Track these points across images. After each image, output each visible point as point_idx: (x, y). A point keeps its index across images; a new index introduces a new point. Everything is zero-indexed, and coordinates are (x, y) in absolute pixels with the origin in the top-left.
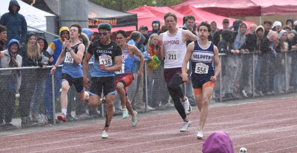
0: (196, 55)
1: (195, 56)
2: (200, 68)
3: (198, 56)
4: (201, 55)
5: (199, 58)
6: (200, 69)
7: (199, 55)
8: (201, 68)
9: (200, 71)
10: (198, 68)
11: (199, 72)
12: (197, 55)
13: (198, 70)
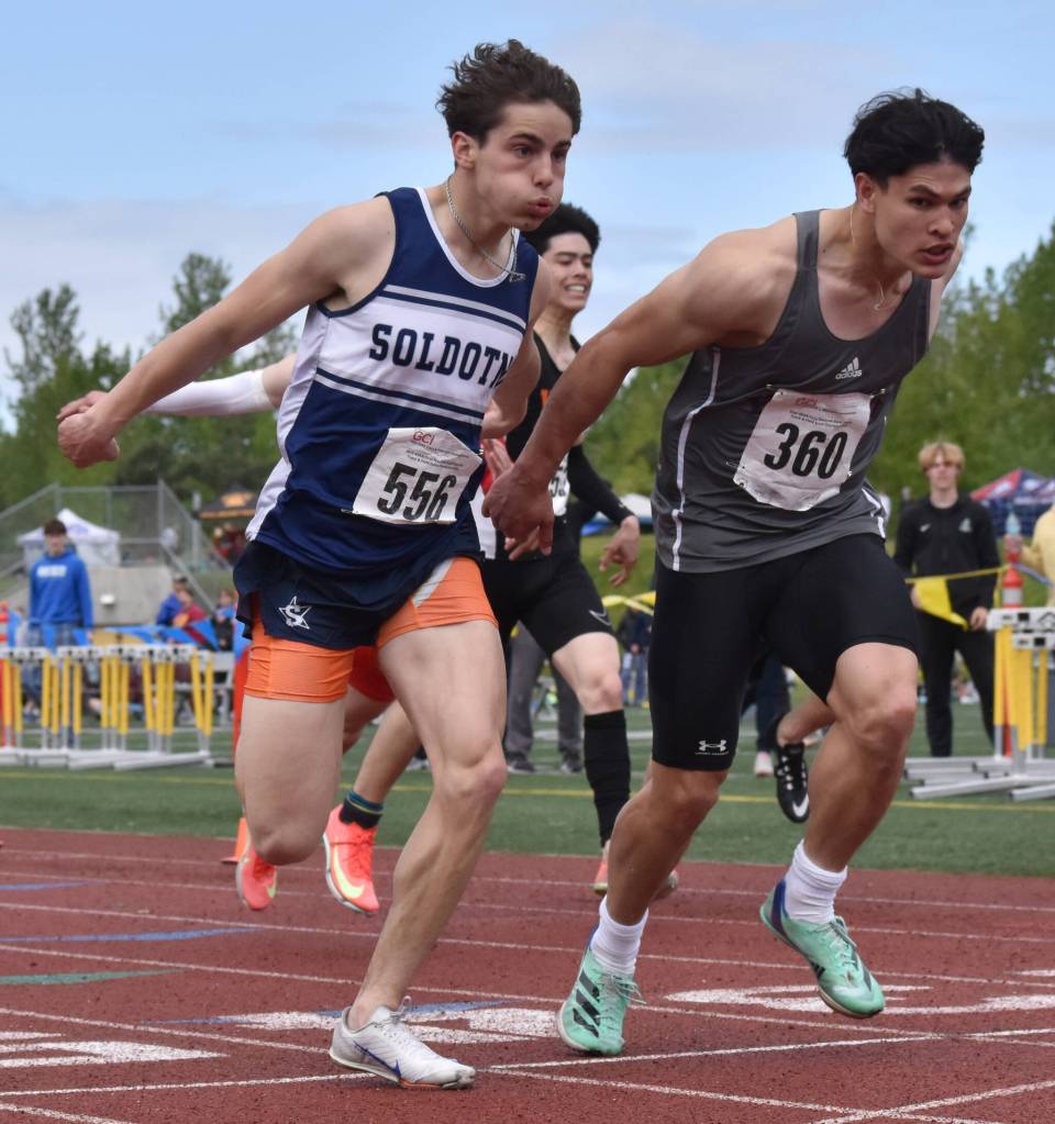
0: (403, 333)
1: (392, 340)
2: (412, 472)
3: (420, 343)
4: (450, 341)
5: (429, 367)
6: (411, 482)
7: (429, 337)
8: (426, 476)
9: (407, 502)
10: (399, 469)
11: (390, 512)
12: (413, 334)
13: (388, 488)
